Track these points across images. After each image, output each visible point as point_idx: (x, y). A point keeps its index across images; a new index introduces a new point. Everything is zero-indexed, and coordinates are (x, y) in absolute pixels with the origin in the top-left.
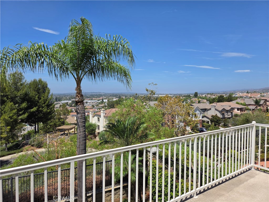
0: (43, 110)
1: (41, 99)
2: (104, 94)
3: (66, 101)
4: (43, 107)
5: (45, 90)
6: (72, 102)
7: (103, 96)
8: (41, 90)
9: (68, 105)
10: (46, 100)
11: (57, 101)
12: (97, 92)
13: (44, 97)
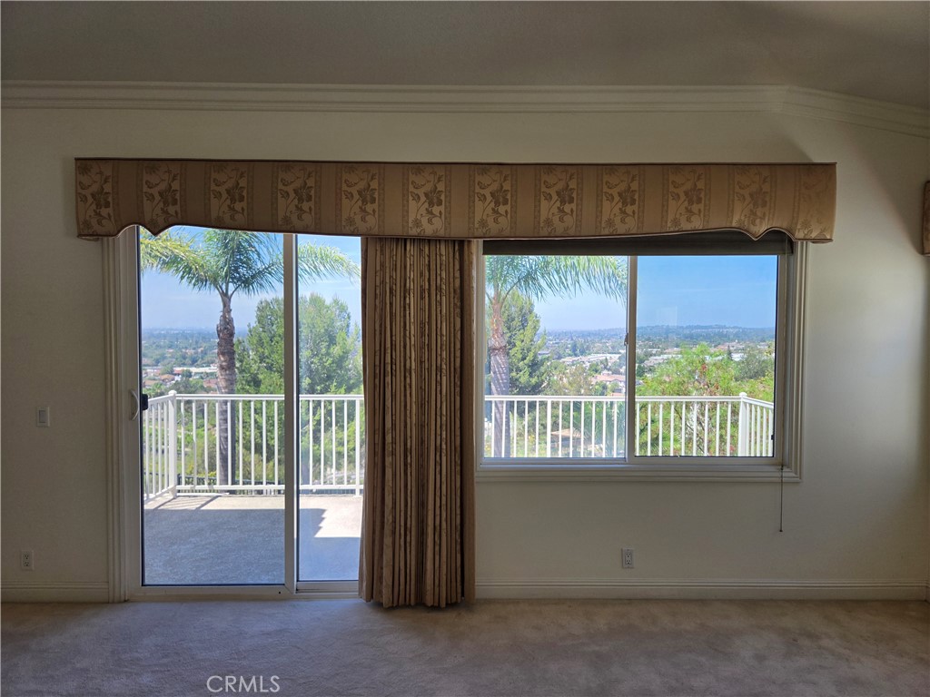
0: (520, 377)
1: (515, 345)
2: (736, 334)
3: (601, 357)
4: (519, 370)
5: (526, 320)
6: (619, 358)
7: (734, 341)
8: (516, 323)
9: (609, 370)
10: (529, 350)
11: (576, 355)
12: (711, 327)
13: (523, 341)
